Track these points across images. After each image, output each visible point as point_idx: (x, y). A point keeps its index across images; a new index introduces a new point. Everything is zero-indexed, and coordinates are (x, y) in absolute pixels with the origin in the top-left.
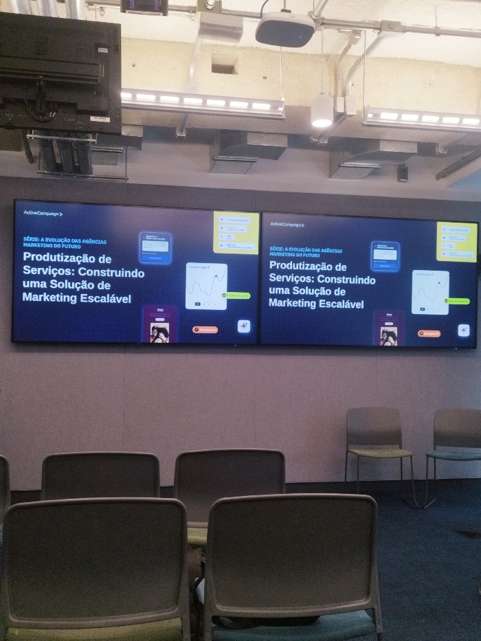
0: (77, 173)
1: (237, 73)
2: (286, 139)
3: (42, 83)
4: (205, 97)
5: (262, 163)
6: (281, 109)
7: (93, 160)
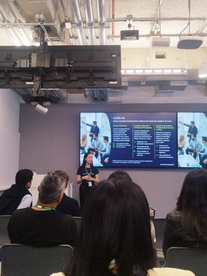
0: (103, 101)
1: (166, 58)
2: (187, 82)
3: (91, 71)
4: (153, 69)
5: (177, 92)
6: (185, 71)
7: (109, 95)
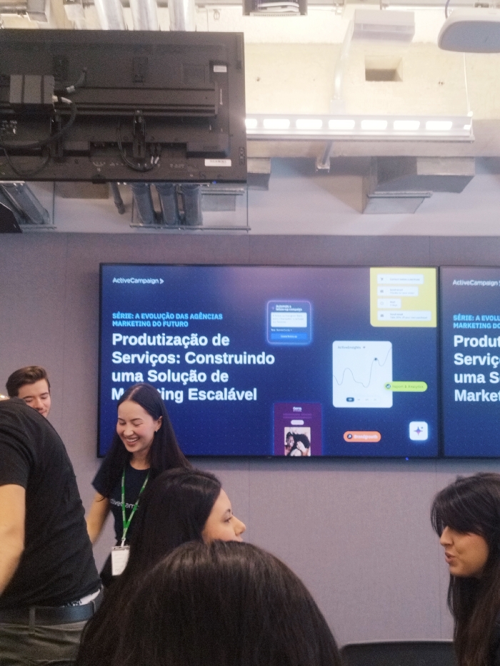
0: (182, 224)
1: (400, 80)
2: (474, 164)
3: (141, 120)
4: (358, 118)
5: (438, 197)
6: (468, 127)
7: (203, 205)
